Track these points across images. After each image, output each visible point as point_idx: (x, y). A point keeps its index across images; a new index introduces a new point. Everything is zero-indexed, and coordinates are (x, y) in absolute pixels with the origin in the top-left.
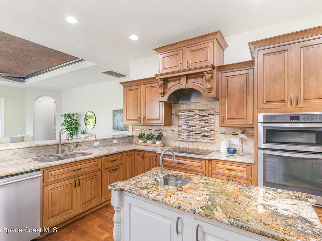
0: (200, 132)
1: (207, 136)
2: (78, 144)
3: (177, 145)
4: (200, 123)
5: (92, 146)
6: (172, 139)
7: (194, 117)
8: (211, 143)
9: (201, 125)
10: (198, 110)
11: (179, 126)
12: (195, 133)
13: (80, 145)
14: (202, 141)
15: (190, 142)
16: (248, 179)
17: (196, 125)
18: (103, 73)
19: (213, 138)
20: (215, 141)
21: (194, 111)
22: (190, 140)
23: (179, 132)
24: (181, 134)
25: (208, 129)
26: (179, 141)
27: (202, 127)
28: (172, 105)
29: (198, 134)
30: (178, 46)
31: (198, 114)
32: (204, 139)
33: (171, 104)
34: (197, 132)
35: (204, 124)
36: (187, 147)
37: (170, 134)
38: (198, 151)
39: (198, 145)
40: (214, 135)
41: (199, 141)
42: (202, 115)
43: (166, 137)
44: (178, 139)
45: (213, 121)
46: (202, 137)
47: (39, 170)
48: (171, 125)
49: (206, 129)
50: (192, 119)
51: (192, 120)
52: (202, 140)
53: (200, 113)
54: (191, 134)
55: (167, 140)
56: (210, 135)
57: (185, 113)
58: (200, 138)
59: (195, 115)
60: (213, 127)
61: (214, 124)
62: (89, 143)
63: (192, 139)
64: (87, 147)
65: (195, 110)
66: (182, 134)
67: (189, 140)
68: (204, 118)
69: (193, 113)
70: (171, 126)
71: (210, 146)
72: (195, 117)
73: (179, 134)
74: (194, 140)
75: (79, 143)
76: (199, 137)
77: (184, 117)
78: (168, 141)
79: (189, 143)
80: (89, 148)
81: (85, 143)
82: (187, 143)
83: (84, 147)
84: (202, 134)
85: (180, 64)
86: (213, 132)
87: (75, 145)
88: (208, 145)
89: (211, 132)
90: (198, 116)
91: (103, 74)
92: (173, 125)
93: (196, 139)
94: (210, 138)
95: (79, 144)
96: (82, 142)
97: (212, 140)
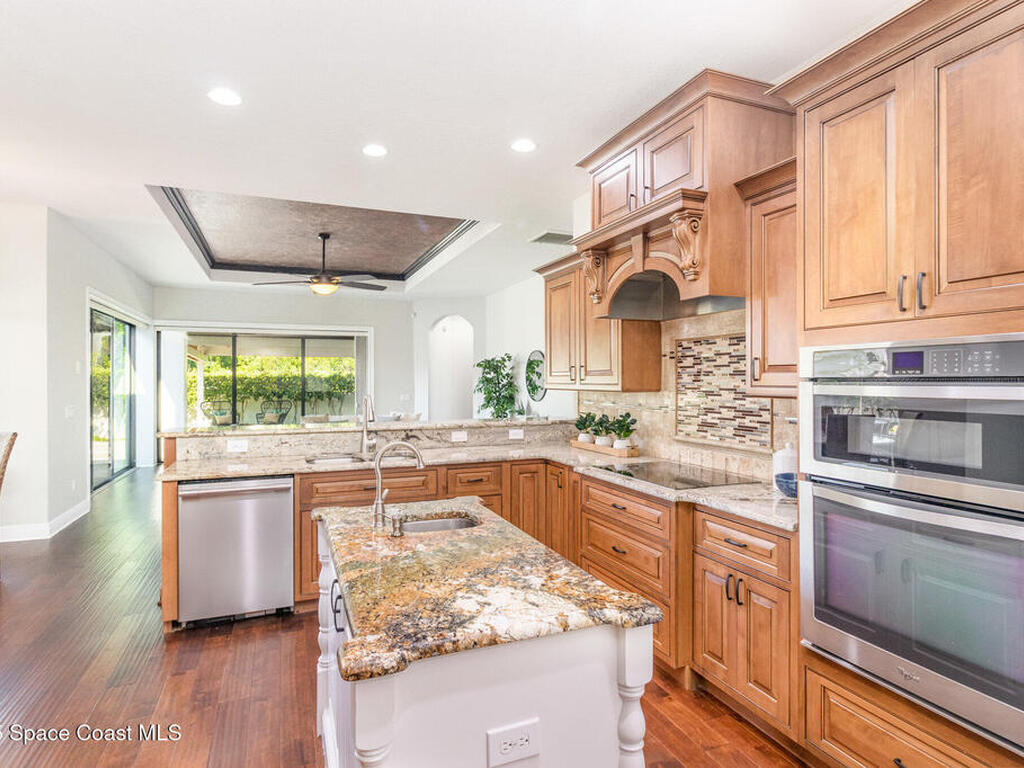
0: (732, 414)
1: (750, 430)
2: (410, 434)
3: (674, 457)
4: (733, 383)
5: (445, 441)
6: (663, 435)
7: (715, 360)
8: (761, 453)
9: (735, 390)
10: (724, 337)
11: (678, 393)
12: (719, 416)
13: (414, 437)
14: (736, 446)
15: (704, 446)
16: (781, 584)
17: (721, 389)
18: (536, 241)
19: (766, 438)
20: (772, 446)
21: (715, 343)
22: (706, 442)
23: (679, 412)
24: (683, 418)
25: (753, 406)
26: (678, 441)
27: (738, 396)
28: (662, 323)
29: (727, 422)
31: (725, 352)
32: (743, 439)
33: (659, 322)
34: (726, 413)
35: (742, 387)
37: (657, 417)
39: (726, 460)
40: (769, 426)
41: (730, 445)
42: (738, 354)
43: (650, 428)
44: (676, 434)
46: (738, 433)
47: (292, 475)
48: (659, 390)
49: (747, 406)
50: (709, 370)
51: (711, 372)
52: (735, 443)
53: (731, 350)
54: (709, 421)
55: (652, 437)
56: (758, 425)
57: (695, 350)
58: (731, 435)
59: (718, 354)
62: (439, 434)
63: (711, 438)
64: (433, 443)
65: (718, 337)
66: (686, 421)
67: (701, 441)
68: (740, 366)
69: (715, 348)
70: (660, 393)
71: (758, 465)
72: (719, 361)
73: (680, 418)
74: (715, 441)
75: (411, 430)
76: (730, 431)
77: (690, 361)
78: (654, 442)
79: (704, 452)
80: (438, 445)
81: (426, 432)
82: (699, 450)
83: (426, 442)
84: (738, 422)
85: (632, 195)
86: (766, 416)
87: (403, 435)
88: (754, 460)
89: (761, 416)
90: (725, 360)
91: (538, 243)
92: (665, 389)
93: (722, 438)
94: (758, 438)
95: (413, 433)
96: (420, 430)
97: (763, 444)
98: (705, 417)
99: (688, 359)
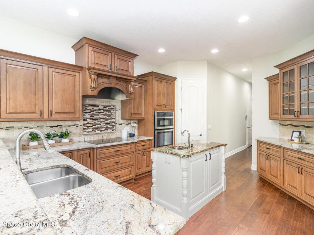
0: (104, 124)
1: (109, 128)
4: (105, 117)
6: (76, 134)
7: (98, 111)
8: (113, 132)
9: (105, 119)
10: (102, 105)
11: (84, 120)
12: (100, 125)
15: (95, 134)
17: (100, 119)
20: (115, 130)
23: (84, 126)
24: (86, 127)
26: (84, 135)
29: (103, 127)
30: (108, 48)
31: (102, 109)
32: (108, 130)
34: (102, 124)
35: (107, 117)
36: (93, 139)
37: (73, 129)
38: (103, 141)
39: (103, 136)
40: (114, 126)
41: (104, 132)
42: (106, 110)
44: (83, 133)
45: (114, 115)
46: (106, 129)
49: (109, 122)
50: (97, 113)
52: (106, 131)
53: (104, 109)
56: (111, 126)
57: (91, 108)
58: (104, 130)
59: (100, 109)
60: (113, 120)
61: (115, 118)
63: (97, 132)
65: (100, 105)
68: (107, 113)
69: (98, 108)
73: (84, 128)
76: (104, 129)
77: (89, 111)
82: (93, 136)
84: (106, 126)
85: (110, 65)
86: (114, 124)
88: (111, 134)
89: (112, 124)
90: (102, 111)
93: (101, 131)
94: (111, 129)
97: (113, 130)
98: (95, 126)
99: (88, 110)
